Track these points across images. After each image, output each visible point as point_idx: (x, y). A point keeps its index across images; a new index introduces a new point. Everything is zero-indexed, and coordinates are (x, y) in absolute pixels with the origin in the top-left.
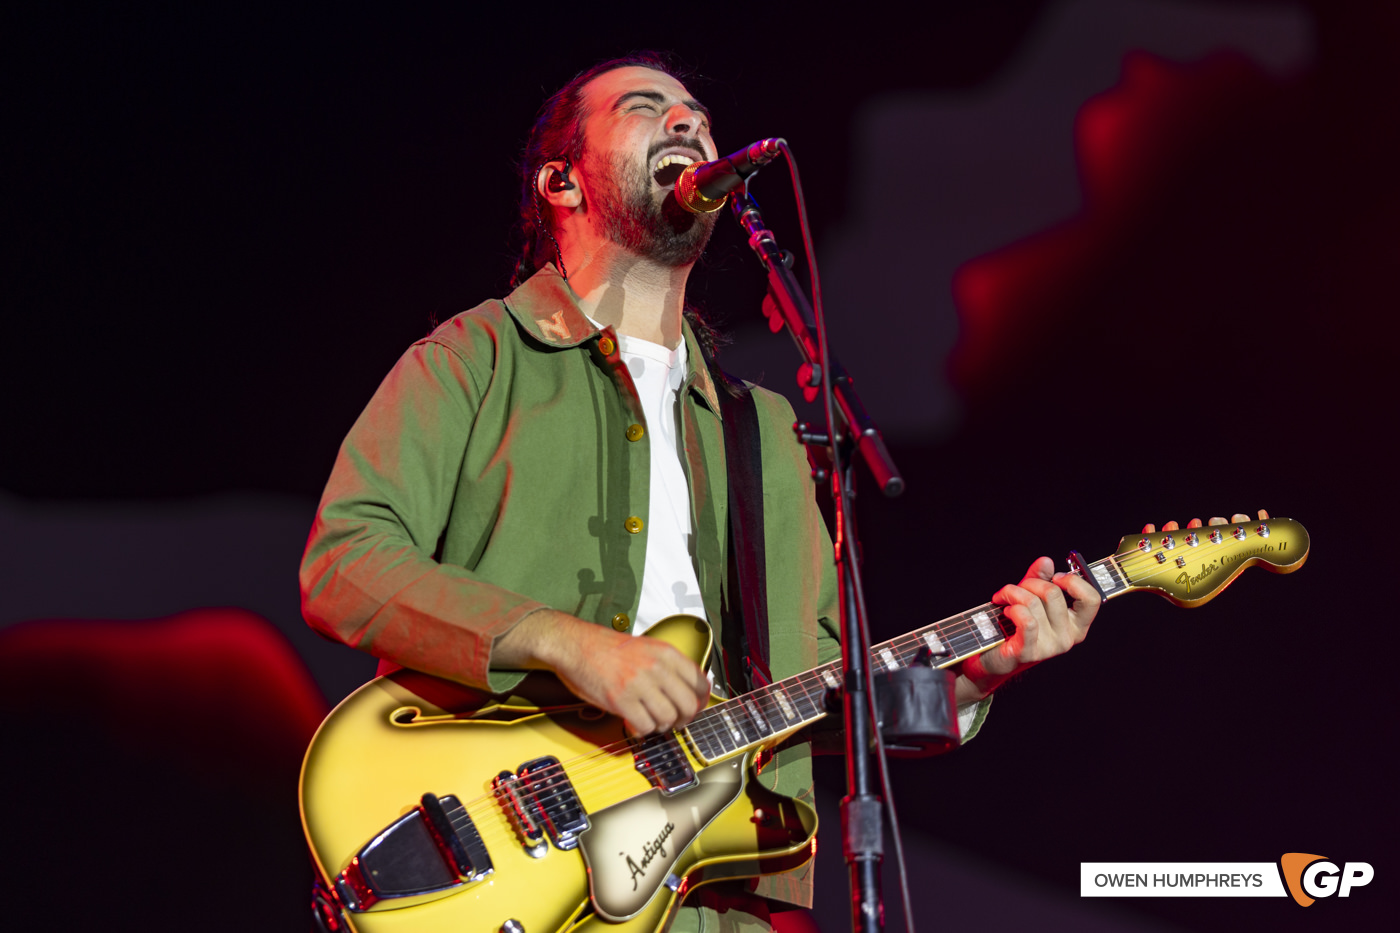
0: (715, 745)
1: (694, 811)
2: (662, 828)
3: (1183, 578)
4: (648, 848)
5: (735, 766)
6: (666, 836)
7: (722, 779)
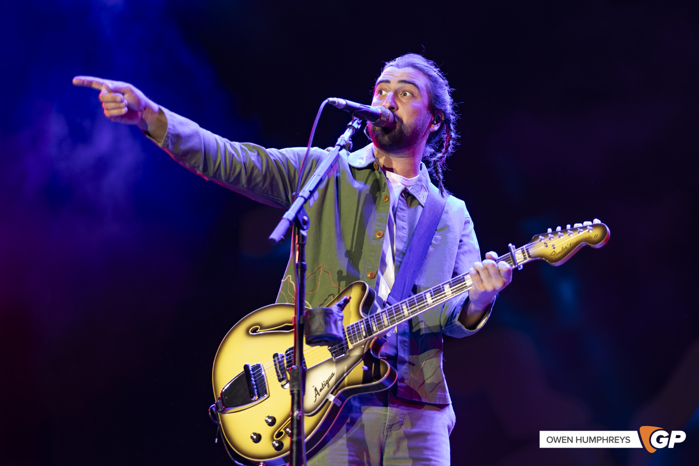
0: (355, 338)
1: (344, 366)
2: (330, 375)
3: (553, 253)
4: (323, 384)
5: (363, 346)
6: (331, 378)
7: (357, 353)
